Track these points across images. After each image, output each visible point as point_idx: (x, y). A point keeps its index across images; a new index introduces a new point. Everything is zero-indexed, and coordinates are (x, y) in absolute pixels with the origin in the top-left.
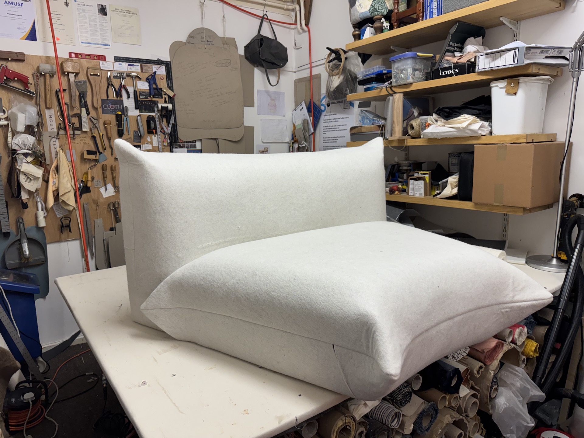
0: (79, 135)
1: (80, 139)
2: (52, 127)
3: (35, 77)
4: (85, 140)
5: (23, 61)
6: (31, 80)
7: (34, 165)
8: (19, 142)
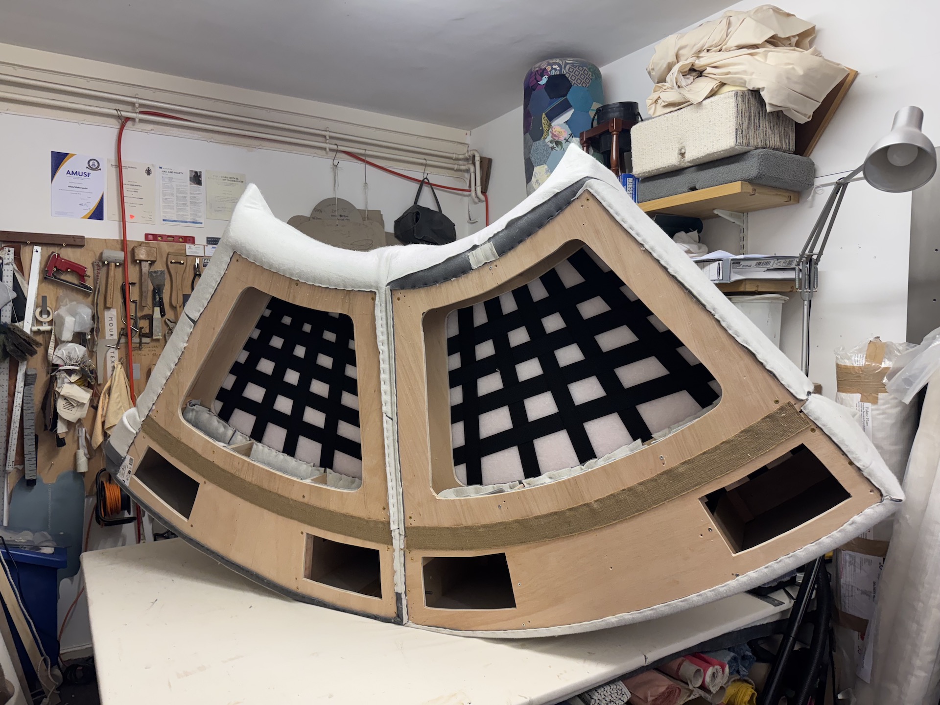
0: (148, 343)
1: (149, 349)
2: (112, 333)
3: (96, 267)
4: (155, 351)
5: (82, 246)
6: (89, 272)
7: (79, 386)
8: (63, 354)
